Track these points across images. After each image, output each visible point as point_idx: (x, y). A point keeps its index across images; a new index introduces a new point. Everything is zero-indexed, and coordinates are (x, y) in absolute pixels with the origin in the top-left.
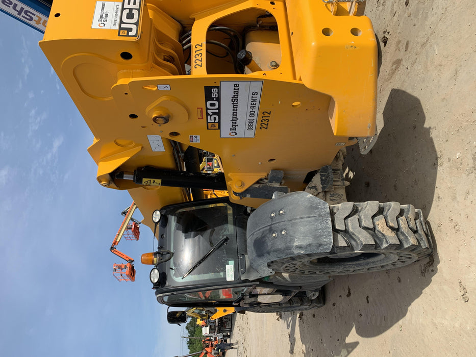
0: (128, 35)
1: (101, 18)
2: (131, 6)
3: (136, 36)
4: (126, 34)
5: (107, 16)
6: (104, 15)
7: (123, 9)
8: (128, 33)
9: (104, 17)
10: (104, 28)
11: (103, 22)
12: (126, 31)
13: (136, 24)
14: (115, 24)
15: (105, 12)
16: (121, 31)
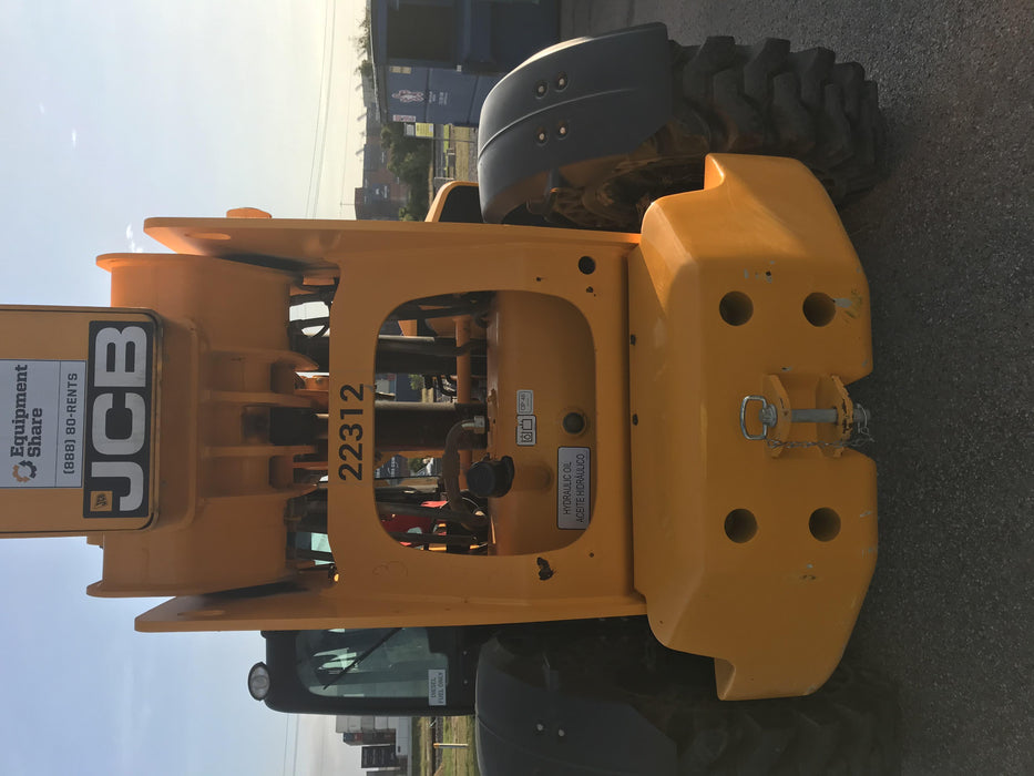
0: (116, 512)
1: (19, 437)
2: (120, 378)
3: (141, 511)
4: (109, 508)
5: (37, 429)
6: (29, 424)
7: (93, 392)
8: (116, 503)
9: (28, 432)
10: (32, 483)
11: (26, 458)
12: (109, 495)
13: (141, 458)
14: (69, 466)
15: (29, 410)
16: (94, 495)
